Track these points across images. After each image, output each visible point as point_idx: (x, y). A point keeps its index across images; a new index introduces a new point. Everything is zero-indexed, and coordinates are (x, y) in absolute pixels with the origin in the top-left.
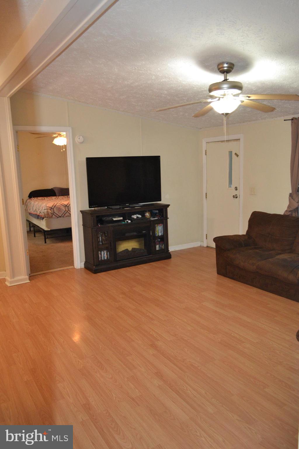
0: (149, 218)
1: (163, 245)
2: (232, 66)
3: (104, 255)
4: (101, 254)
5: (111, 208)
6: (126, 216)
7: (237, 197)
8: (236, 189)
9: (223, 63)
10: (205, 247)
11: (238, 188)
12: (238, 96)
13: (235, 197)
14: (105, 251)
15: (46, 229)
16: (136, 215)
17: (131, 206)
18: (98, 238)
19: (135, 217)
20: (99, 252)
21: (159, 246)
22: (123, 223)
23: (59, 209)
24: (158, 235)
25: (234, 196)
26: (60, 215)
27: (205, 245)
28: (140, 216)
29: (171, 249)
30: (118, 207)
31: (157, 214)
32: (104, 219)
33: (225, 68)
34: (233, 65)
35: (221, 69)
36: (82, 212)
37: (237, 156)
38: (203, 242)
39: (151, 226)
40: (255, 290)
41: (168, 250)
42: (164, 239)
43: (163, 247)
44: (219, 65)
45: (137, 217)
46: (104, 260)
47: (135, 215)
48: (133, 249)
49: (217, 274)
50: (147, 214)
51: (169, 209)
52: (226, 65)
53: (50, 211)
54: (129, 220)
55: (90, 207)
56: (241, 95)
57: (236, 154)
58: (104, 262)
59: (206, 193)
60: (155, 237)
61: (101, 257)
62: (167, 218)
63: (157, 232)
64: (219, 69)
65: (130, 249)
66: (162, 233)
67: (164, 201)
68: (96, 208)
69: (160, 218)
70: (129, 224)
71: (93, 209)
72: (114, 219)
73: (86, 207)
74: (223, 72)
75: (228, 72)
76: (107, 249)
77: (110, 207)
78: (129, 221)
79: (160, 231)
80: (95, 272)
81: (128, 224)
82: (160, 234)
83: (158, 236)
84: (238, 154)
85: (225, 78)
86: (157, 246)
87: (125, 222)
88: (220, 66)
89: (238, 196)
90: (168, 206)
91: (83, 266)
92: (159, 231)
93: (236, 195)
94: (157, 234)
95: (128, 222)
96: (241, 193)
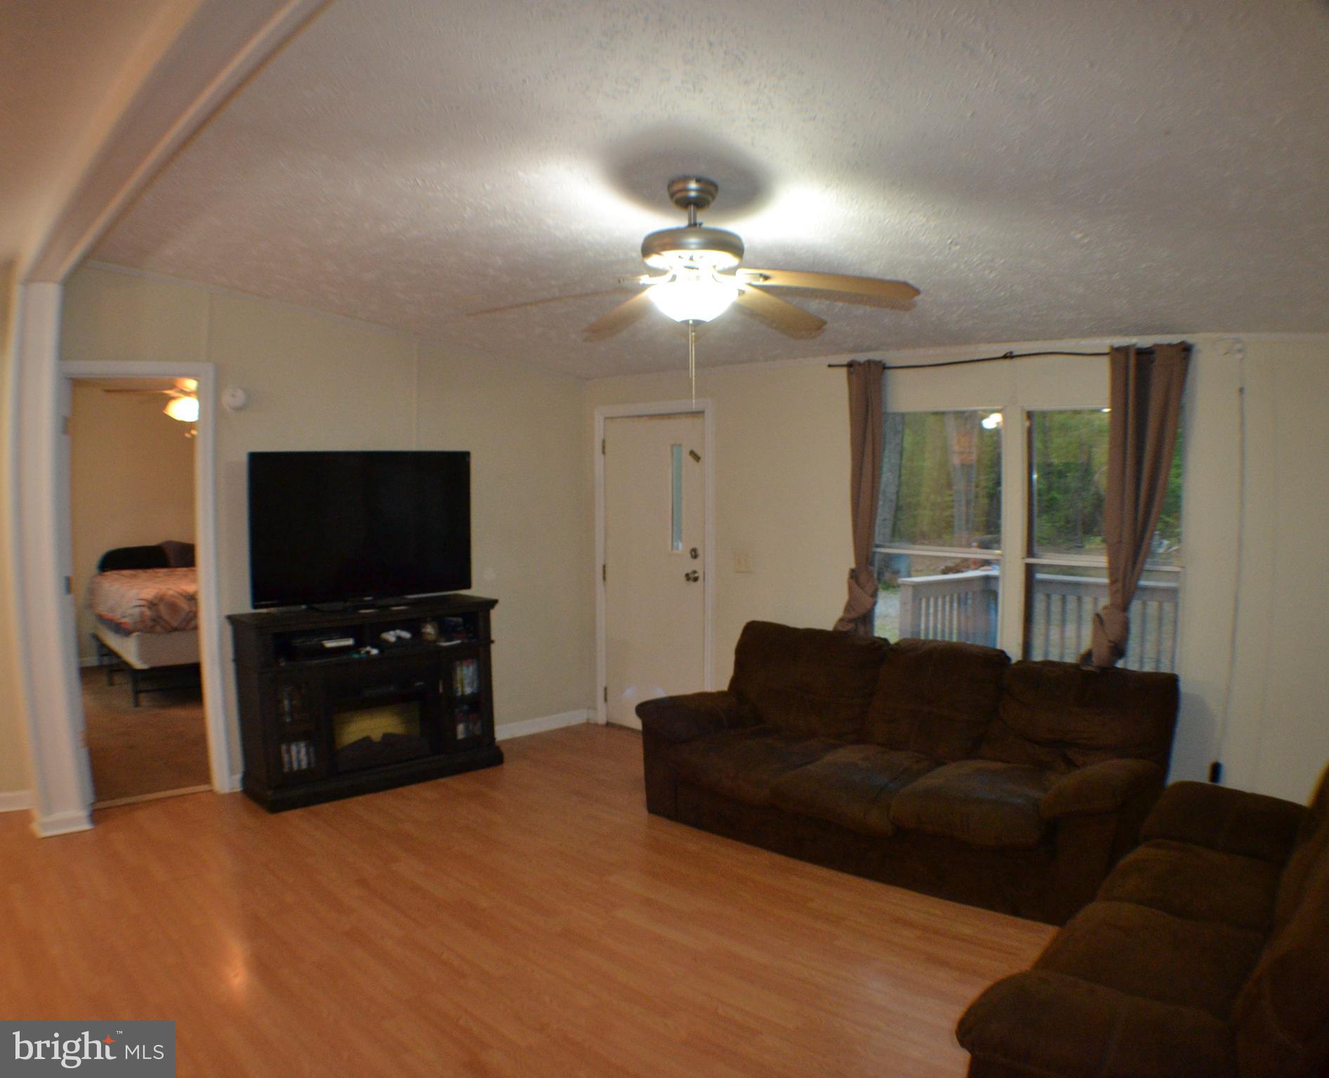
0: (435, 642)
1: (479, 724)
2: (711, 188)
3: (298, 755)
4: (289, 751)
5: (317, 610)
6: (366, 633)
7: (696, 579)
8: (694, 554)
9: (686, 179)
10: (602, 726)
11: (700, 552)
12: (734, 274)
13: (692, 578)
14: (302, 745)
15: (138, 664)
16: (394, 629)
17: (380, 602)
18: (280, 702)
19: (391, 636)
20: (284, 747)
21: (467, 728)
22: (356, 656)
23: (173, 607)
24: (463, 691)
25: (688, 576)
26: (175, 624)
27: (601, 719)
28: (406, 635)
29: (503, 732)
30: (339, 605)
31: (459, 629)
32: (298, 642)
33: (693, 194)
34: (715, 186)
35: (679, 195)
36: (233, 620)
37: (697, 458)
38: (595, 709)
39: (443, 665)
40: (765, 858)
41: (493, 738)
42: (481, 705)
43: (477, 729)
44: (672, 183)
45: (399, 638)
46: (300, 771)
47: (392, 633)
48: (387, 736)
49: (643, 811)
50: (429, 630)
51: (495, 614)
52: (693, 185)
53: (148, 612)
54: (374, 646)
55: (255, 607)
56: (741, 272)
57: (692, 453)
58: (300, 777)
59: (604, 567)
60: (453, 700)
61: (291, 762)
62: (489, 642)
63: (459, 685)
64: (672, 195)
65: (377, 736)
66: (475, 686)
67: (479, 589)
68: (272, 610)
69: (466, 641)
70: (375, 658)
71: (264, 611)
72: (329, 644)
73: (244, 606)
74: (684, 203)
75: (699, 203)
76: (306, 736)
77: (316, 606)
78: (375, 652)
79: (468, 680)
80: (276, 807)
81: (370, 659)
82: (468, 690)
83: (463, 695)
84: (699, 454)
85: (690, 220)
86: (461, 728)
87: (359, 652)
88: (676, 187)
89: (700, 574)
90: (492, 603)
91: (238, 787)
92: (466, 682)
93: (695, 572)
94: (460, 689)
95: (368, 652)
96: (708, 565)
